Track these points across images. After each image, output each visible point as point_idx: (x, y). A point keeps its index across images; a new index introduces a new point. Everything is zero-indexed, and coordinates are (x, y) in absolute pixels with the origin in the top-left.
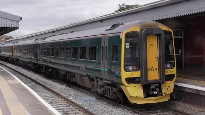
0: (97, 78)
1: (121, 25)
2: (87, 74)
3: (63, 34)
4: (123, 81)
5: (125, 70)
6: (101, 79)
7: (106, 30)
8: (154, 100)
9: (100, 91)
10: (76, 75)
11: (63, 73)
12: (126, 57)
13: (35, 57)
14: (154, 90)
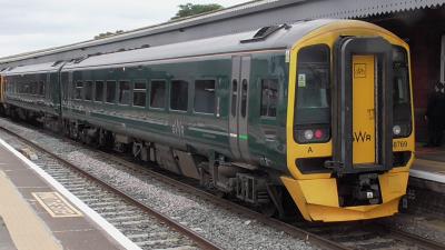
0: (217, 155)
1: (283, 31)
2: (188, 146)
3: (123, 50)
4: (291, 165)
5: (296, 140)
6: (226, 159)
7: (242, 42)
8: (365, 213)
9: (222, 185)
10: (157, 146)
11: (125, 140)
12: (299, 107)
13: (54, 102)
14: (366, 188)
